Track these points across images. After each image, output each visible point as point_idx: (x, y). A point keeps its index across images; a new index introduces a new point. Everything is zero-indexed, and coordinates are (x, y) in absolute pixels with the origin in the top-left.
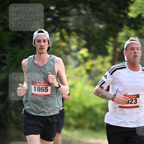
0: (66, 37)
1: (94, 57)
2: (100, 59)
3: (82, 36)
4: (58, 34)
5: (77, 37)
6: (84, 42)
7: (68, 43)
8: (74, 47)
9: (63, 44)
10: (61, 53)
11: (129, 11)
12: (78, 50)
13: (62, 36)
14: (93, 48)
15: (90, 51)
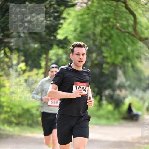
0: (9, 54)
1: (31, 70)
2: (35, 71)
3: (21, 53)
4: (3, 52)
5: (18, 54)
6: (23, 58)
7: (10, 58)
8: (15, 62)
9: (7, 60)
10: (5, 66)
11: (57, 34)
12: (18, 64)
13: (5, 53)
14: (30, 63)
15: (27, 65)
